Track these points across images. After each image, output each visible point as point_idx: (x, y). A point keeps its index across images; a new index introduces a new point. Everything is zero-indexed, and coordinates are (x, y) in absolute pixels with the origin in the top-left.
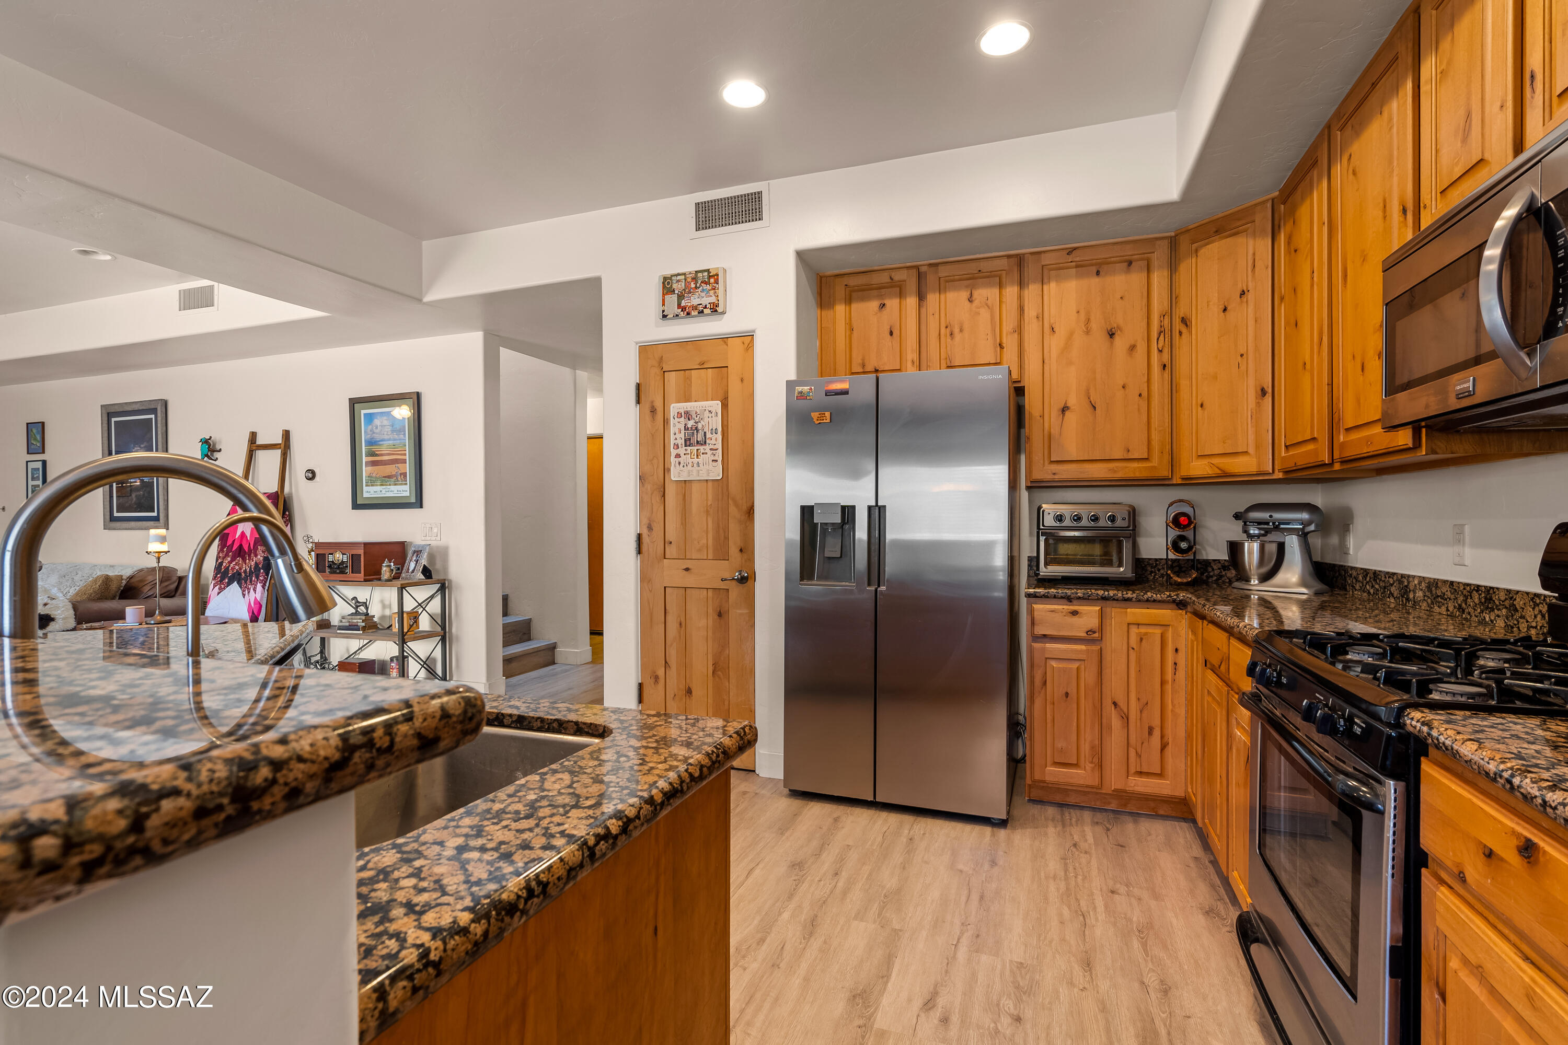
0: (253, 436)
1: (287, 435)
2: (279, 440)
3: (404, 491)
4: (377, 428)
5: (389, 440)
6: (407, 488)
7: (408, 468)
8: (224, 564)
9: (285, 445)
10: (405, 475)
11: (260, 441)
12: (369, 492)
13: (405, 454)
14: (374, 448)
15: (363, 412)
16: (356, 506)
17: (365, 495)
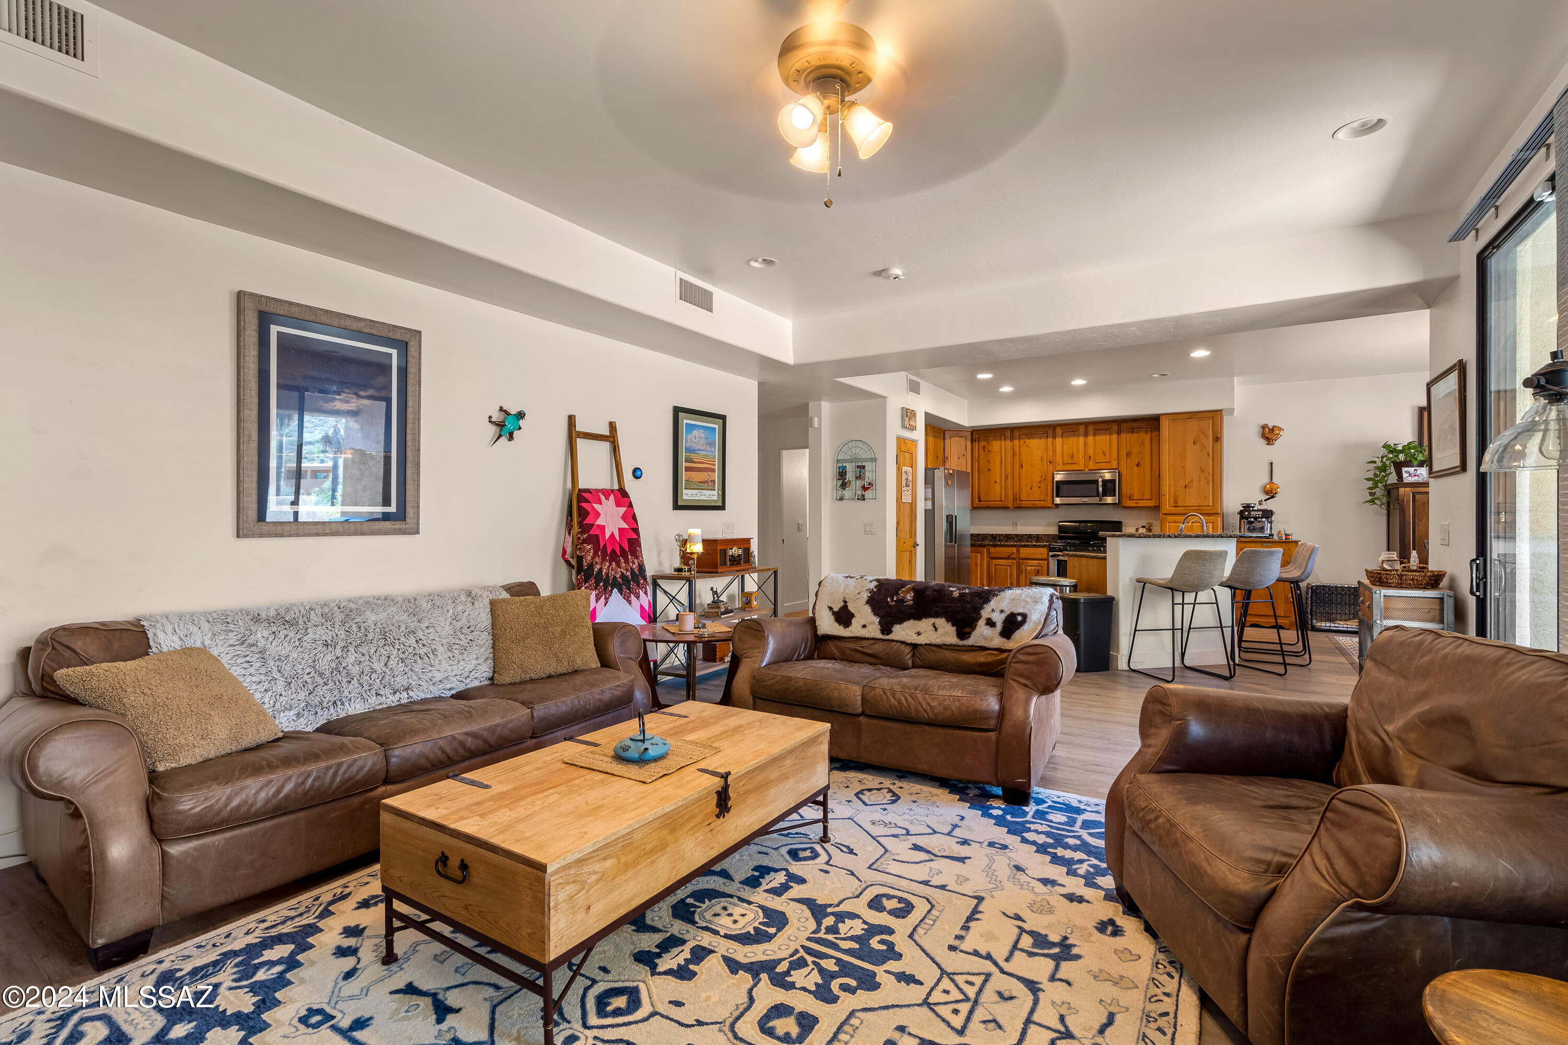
0: (571, 420)
1: (612, 426)
2: (606, 431)
3: (712, 496)
4: (695, 438)
5: (704, 450)
6: (715, 493)
7: (716, 476)
8: (604, 571)
9: (611, 438)
10: (714, 481)
11: (580, 427)
12: (688, 495)
13: (715, 465)
14: (693, 456)
15: (686, 421)
16: (677, 507)
17: (685, 497)
